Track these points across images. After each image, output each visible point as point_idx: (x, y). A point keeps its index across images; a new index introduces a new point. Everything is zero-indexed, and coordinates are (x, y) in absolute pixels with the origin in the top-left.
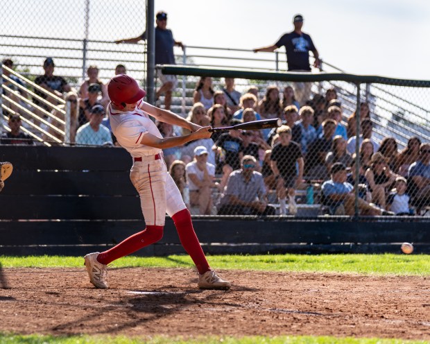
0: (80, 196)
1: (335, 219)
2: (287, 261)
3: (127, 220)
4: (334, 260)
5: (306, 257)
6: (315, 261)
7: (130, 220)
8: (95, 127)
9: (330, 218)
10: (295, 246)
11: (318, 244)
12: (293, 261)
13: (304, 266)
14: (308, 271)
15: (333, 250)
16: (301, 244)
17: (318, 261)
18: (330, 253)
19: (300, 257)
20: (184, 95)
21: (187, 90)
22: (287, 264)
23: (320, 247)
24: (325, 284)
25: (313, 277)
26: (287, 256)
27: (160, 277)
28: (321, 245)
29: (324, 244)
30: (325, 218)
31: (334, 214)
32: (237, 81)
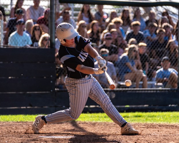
0: (10, 78)
1: (165, 90)
2: (136, 116)
3: (39, 92)
4: (165, 116)
5: (148, 114)
6: (153, 116)
7: (41, 92)
8: (20, 33)
9: (163, 90)
10: (141, 107)
11: (156, 105)
12: (140, 116)
13: (147, 119)
14: (149, 122)
15: (164, 109)
16: (145, 106)
17: (155, 116)
18: (162, 111)
19: (144, 114)
20: (73, 15)
21: (75, 12)
22: (136, 118)
23: (157, 107)
24: (159, 130)
25: (152, 126)
26: (137, 114)
27: (59, 127)
28: (157, 106)
29: (160, 105)
30: (159, 90)
31: (165, 87)
32: (105, 6)
